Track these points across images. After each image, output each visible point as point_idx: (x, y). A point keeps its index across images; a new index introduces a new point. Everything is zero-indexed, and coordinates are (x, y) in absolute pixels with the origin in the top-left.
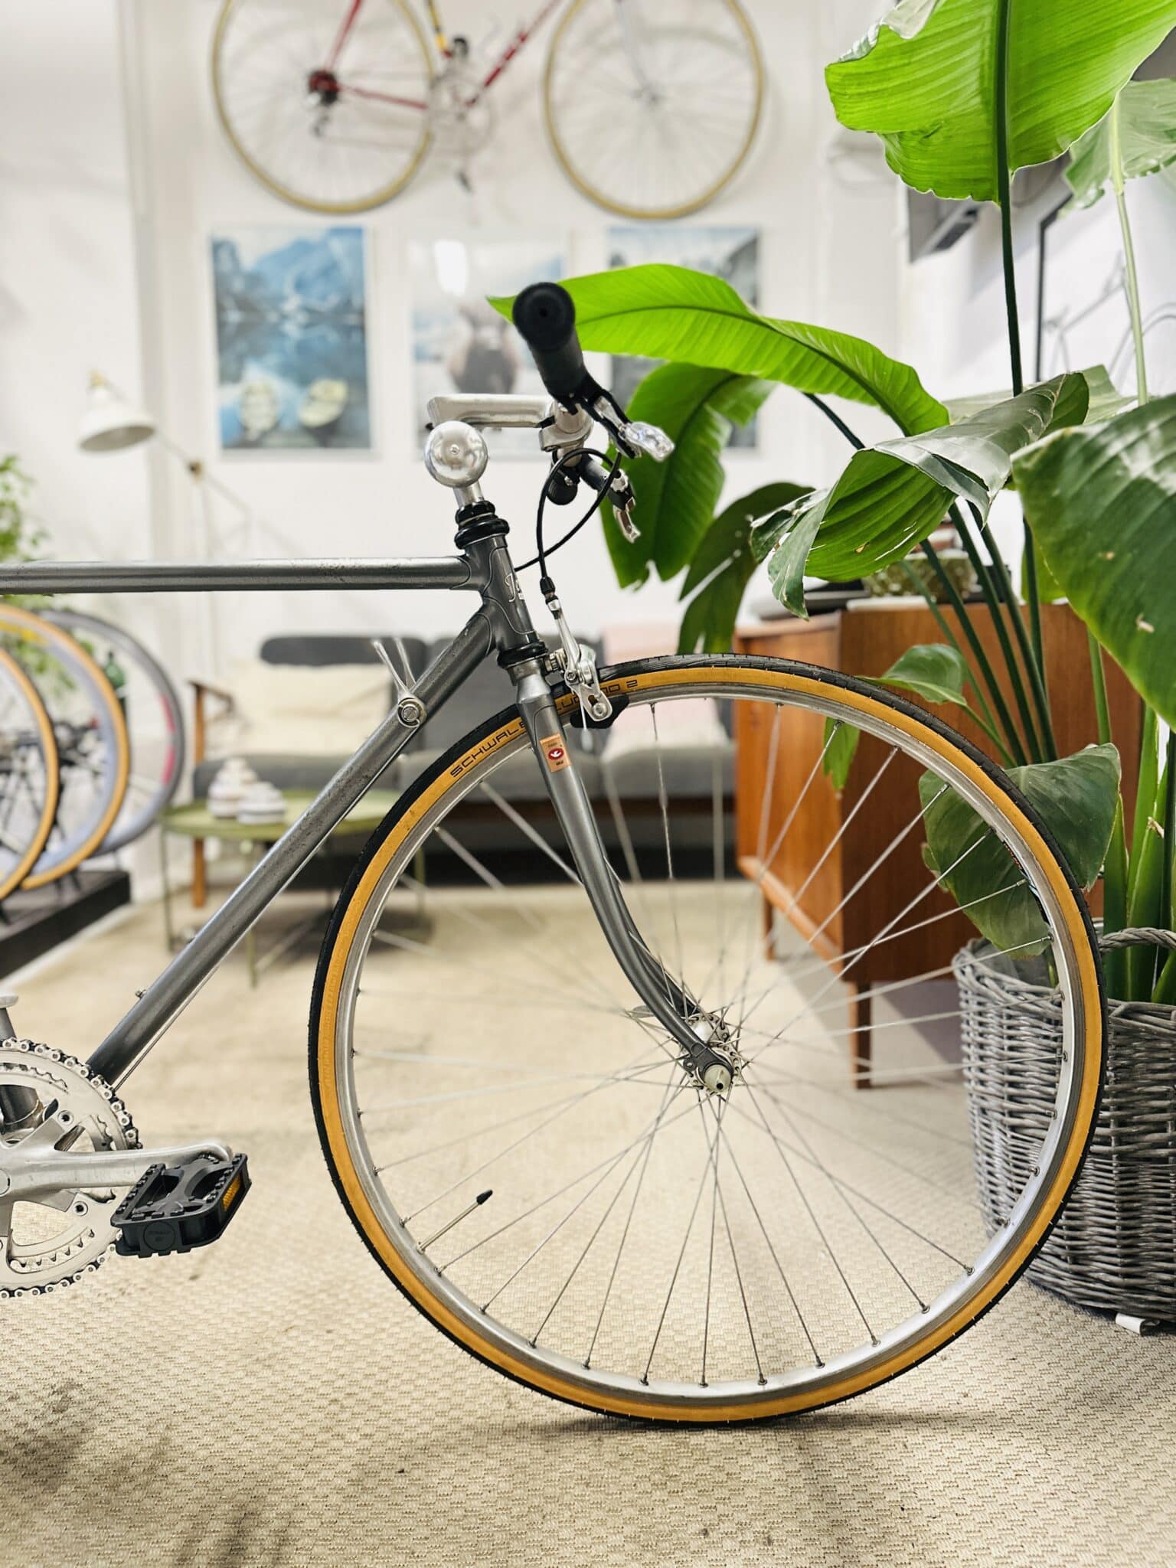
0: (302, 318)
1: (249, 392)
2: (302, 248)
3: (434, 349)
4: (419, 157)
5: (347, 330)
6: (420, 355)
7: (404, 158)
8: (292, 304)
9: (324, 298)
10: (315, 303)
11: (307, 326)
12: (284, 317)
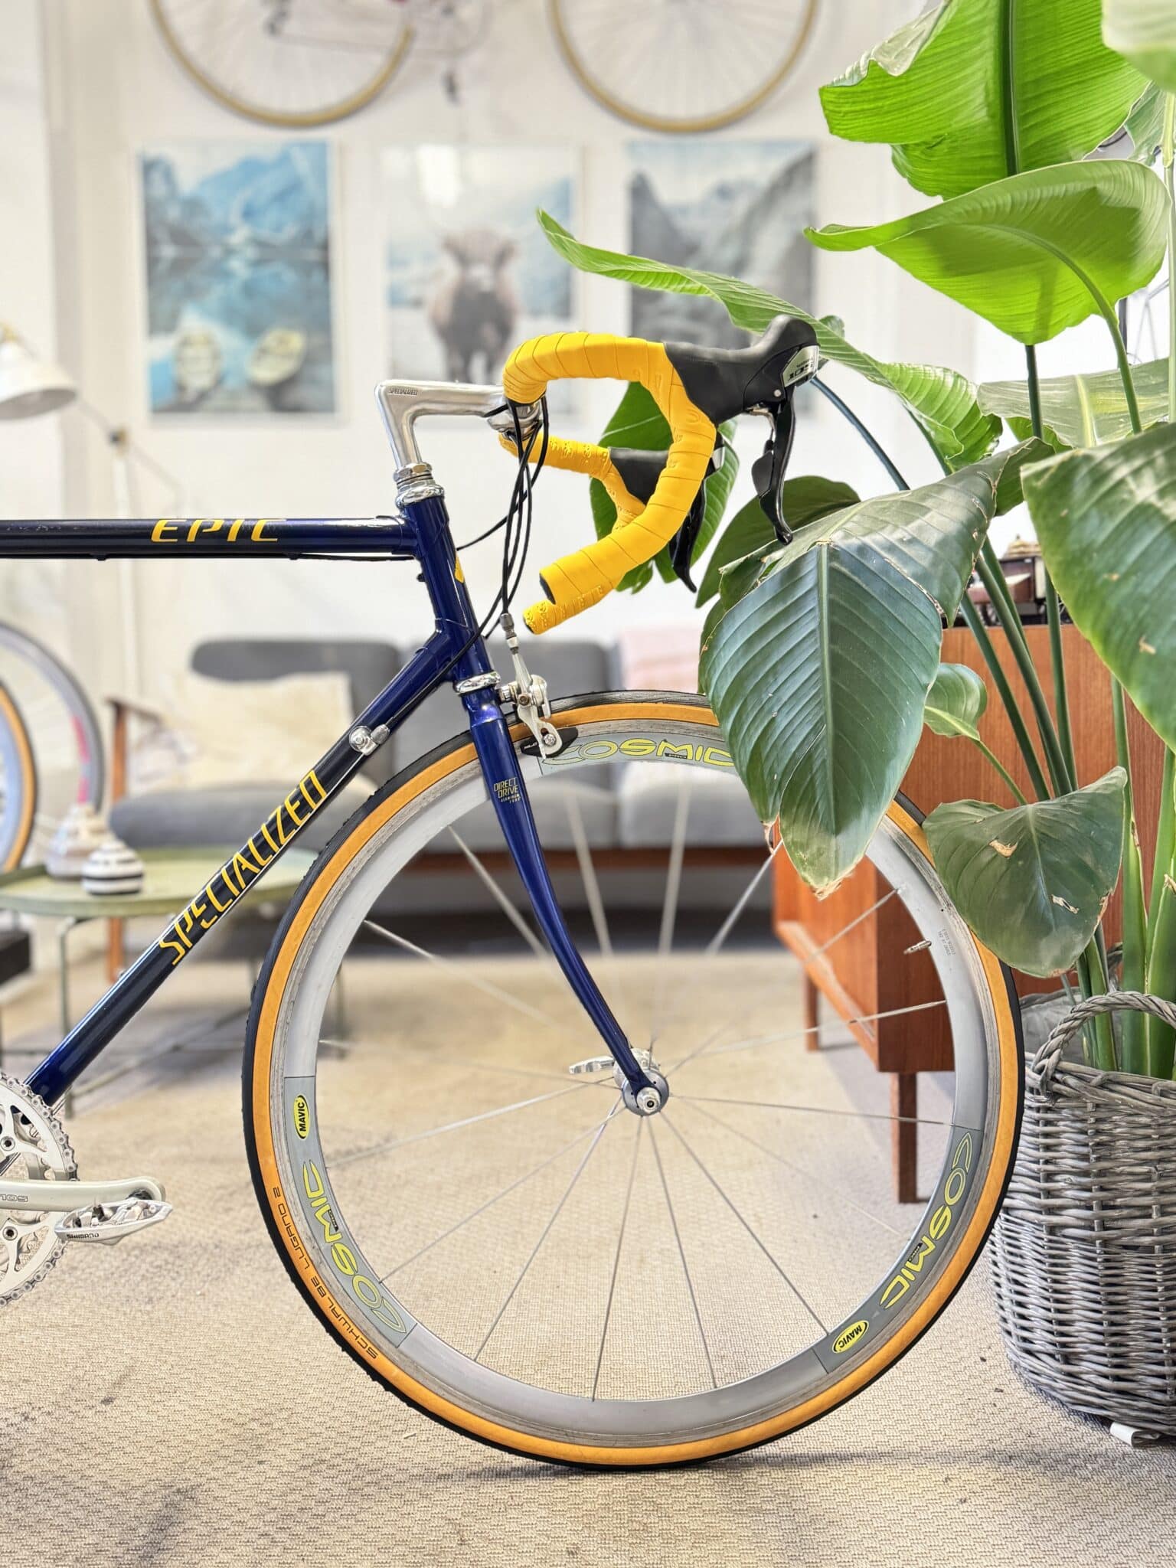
0: (251, 253)
1: (185, 343)
2: (250, 169)
3: (412, 292)
4: (397, 58)
5: (306, 269)
6: (396, 299)
7: (377, 61)
8: (239, 236)
9: (278, 228)
10: (265, 233)
11: (257, 263)
12: (229, 252)
